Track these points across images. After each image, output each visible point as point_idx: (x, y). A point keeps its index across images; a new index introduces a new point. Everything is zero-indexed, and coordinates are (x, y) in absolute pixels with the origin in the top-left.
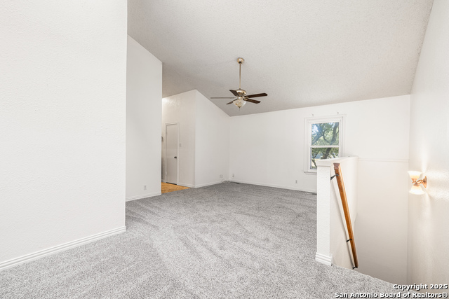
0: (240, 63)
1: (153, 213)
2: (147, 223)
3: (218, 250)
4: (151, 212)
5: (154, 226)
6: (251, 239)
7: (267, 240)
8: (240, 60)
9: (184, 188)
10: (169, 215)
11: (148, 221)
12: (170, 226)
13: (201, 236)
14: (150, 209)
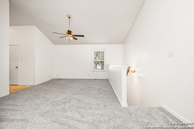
0: (69, 17)
1: (13, 110)
2: (13, 120)
3: (82, 119)
4: (9, 110)
5: (23, 120)
6: (92, 106)
7: (98, 104)
8: (70, 16)
9: (27, 87)
10: (29, 107)
11: (12, 117)
12: (37, 115)
13: (65, 114)
14: (5, 107)
